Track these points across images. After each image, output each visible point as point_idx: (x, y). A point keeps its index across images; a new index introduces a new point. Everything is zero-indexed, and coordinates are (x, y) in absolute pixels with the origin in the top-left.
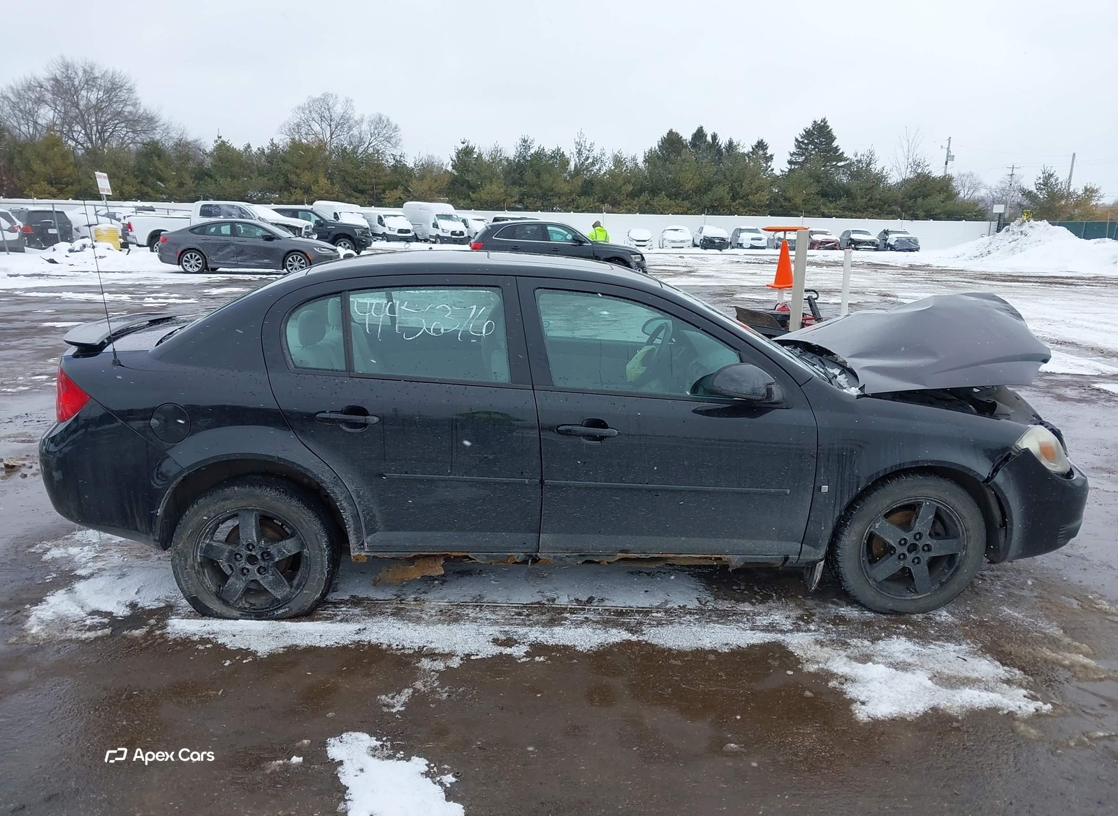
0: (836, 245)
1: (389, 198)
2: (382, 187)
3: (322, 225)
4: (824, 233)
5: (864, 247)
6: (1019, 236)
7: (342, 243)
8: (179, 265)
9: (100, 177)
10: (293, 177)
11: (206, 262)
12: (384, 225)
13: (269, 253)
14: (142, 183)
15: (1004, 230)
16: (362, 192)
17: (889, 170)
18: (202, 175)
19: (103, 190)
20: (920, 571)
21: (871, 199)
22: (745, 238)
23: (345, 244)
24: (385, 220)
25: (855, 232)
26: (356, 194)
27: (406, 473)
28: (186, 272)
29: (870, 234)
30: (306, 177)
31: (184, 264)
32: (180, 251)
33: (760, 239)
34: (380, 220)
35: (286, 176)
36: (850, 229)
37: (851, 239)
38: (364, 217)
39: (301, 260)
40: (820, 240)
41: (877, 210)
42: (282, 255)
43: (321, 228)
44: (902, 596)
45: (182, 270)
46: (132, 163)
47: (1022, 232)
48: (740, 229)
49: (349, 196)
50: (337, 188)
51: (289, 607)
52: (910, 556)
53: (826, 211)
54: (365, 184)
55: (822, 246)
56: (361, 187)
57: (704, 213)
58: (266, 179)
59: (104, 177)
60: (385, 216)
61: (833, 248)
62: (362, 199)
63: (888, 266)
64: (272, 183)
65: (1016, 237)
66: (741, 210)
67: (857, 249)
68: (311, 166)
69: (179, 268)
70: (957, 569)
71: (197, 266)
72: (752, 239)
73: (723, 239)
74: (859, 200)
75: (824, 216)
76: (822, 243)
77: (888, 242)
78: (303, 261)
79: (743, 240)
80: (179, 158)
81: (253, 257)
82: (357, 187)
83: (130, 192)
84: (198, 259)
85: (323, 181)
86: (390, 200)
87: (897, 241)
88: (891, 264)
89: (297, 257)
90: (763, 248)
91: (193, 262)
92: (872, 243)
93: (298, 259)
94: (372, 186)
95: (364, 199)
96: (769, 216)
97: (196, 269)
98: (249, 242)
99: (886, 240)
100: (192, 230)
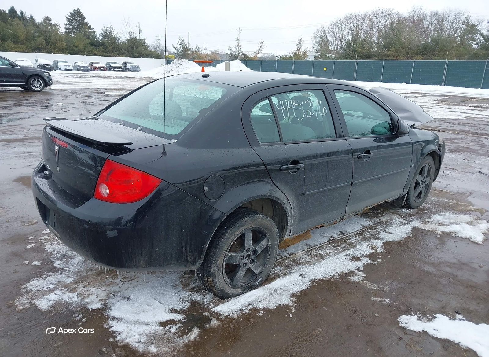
0: (105, 69)
4: (99, 63)
5: (118, 70)
6: (179, 65)
15: (172, 62)
17: (119, 35)
21: (114, 48)
22: (60, 65)
25: (112, 63)
27: (311, 191)
29: (118, 64)
33: (69, 66)
36: (110, 62)
37: (111, 66)
40: (97, 66)
41: (118, 52)
47: (179, 64)
48: (57, 61)
51: (261, 277)
53: (96, 53)
55: (99, 69)
57: (35, 52)
61: (104, 70)
63: (135, 78)
65: (178, 66)
66: (53, 50)
67: (115, 71)
72: (65, 66)
73: (50, 65)
74: (109, 48)
75: (95, 55)
76: (98, 68)
77: (127, 67)
79: (60, 66)
87: (131, 67)
88: (136, 77)
90: (71, 70)
92: (121, 68)
96: (69, 55)
99: (126, 66)
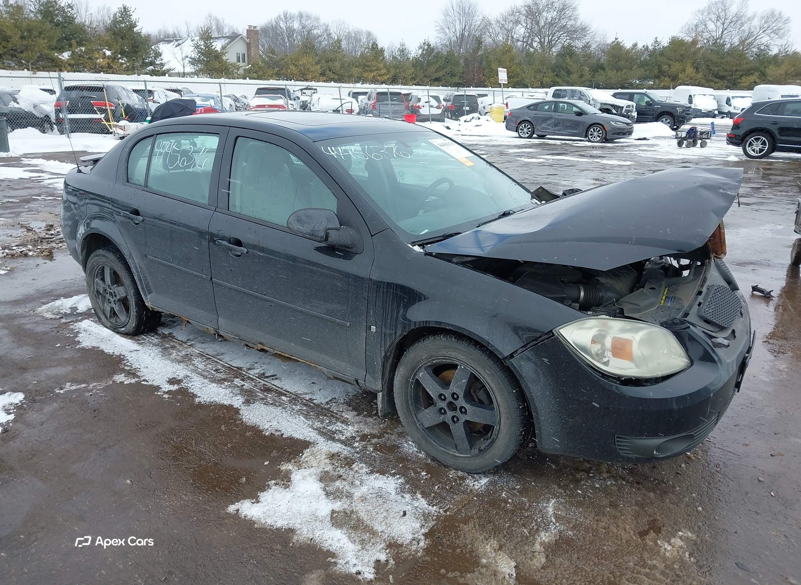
1: (745, 82)
2: (741, 73)
3: (651, 105)
7: (664, 119)
8: (516, 132)
9: (501, 71)
10: (665, 67)
11: (534, 130)
12: (730, 105)
13: (576, 125)
14: (557, 75)
16: (722, 78)
18: (598, 68)
19: (502, 80)
20: (458, 430)
23: (666, 120)
24: (733, 101)
26: (717, 80)
28: (520, 137)
30: (676, 67)
31: (520, 131)
32: (519, 121)
34: (728, 101)
35: (660, 66)
38: (715, 99)
39: (599, 131)
42: (587, 126)
43: (649, 107)
44: (446, 449)
45: (518, 136)
46: (554, 61)
49: (709, 81)
50: (700, 76)
52: (450, 414)
54: (726, 71)
56: (721, 74)
58: (643, 70)
59: (504, 72)
60: (733, 97)
62: (721, 83)
64: (648, 73)
68: (682, 59)
69: (516, 134)
70: (493, 442)
71: (527, 133)
78: (601, 132)
80: (584, 56)
81: (567, 127)
82: (717, 74)
83: (547, 82)
84: (529, 128)
85: (690, 70)
86: (745, 85)
89: (597, 129)
91: (525, 130)
93: (598, 130)
94: (731, 73)
95: (722, 84)
97: (527, 135)
98: (564, 116)
100: (528, 107)
